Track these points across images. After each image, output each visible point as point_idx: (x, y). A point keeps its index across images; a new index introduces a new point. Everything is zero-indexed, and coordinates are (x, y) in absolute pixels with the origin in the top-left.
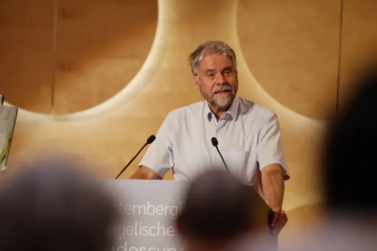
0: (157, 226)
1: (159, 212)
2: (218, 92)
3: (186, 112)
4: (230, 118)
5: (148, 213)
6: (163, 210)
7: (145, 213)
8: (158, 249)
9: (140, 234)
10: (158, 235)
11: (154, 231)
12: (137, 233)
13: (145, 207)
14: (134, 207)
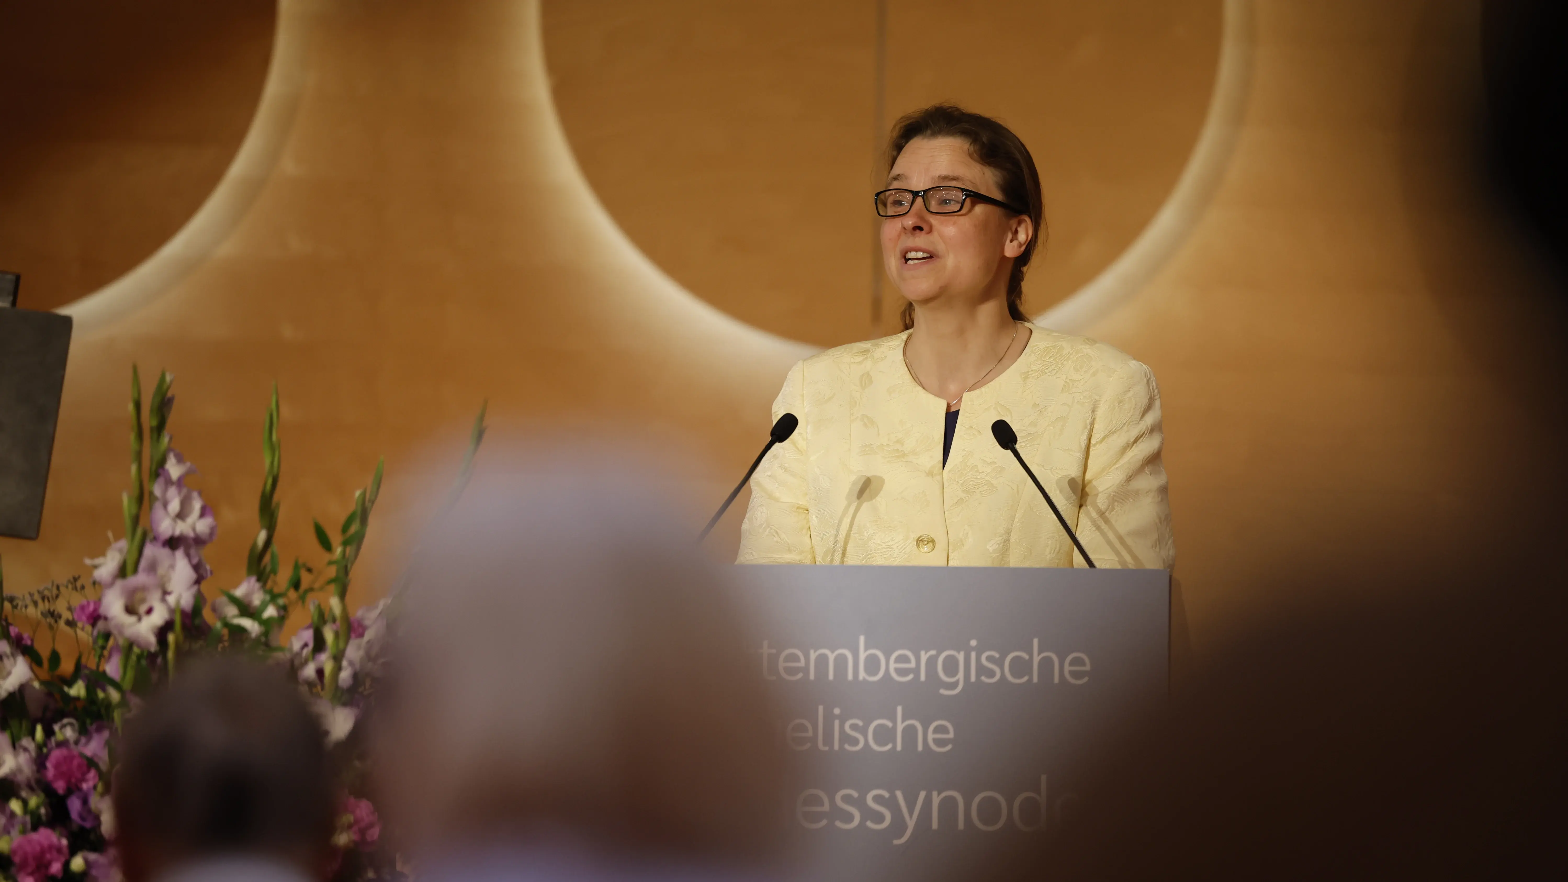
0: (894, 721)
1: (900, 672)
5: (862, 675)
6: (913, 665)
7: (850, 677)
8: (899, 794)
9: (836, 746)
10: (899, 748)
11: (884, 735)
12: (825, 744)
13: (849, 656)
14: (813, 655)
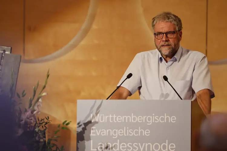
1: (140, 120)
2: (163, 46)
3: (148, 55)
4: (176, 60)
5: (132, 121)
6: (142, 119)
7: (130, 121)
9: (128, 135)
10: (139, 135)
11: (137, 132)
13: (130, 118)
